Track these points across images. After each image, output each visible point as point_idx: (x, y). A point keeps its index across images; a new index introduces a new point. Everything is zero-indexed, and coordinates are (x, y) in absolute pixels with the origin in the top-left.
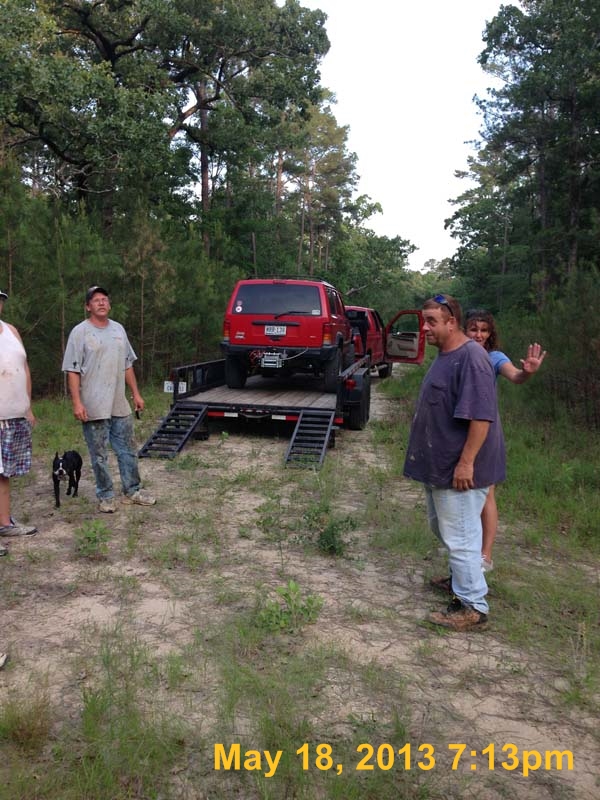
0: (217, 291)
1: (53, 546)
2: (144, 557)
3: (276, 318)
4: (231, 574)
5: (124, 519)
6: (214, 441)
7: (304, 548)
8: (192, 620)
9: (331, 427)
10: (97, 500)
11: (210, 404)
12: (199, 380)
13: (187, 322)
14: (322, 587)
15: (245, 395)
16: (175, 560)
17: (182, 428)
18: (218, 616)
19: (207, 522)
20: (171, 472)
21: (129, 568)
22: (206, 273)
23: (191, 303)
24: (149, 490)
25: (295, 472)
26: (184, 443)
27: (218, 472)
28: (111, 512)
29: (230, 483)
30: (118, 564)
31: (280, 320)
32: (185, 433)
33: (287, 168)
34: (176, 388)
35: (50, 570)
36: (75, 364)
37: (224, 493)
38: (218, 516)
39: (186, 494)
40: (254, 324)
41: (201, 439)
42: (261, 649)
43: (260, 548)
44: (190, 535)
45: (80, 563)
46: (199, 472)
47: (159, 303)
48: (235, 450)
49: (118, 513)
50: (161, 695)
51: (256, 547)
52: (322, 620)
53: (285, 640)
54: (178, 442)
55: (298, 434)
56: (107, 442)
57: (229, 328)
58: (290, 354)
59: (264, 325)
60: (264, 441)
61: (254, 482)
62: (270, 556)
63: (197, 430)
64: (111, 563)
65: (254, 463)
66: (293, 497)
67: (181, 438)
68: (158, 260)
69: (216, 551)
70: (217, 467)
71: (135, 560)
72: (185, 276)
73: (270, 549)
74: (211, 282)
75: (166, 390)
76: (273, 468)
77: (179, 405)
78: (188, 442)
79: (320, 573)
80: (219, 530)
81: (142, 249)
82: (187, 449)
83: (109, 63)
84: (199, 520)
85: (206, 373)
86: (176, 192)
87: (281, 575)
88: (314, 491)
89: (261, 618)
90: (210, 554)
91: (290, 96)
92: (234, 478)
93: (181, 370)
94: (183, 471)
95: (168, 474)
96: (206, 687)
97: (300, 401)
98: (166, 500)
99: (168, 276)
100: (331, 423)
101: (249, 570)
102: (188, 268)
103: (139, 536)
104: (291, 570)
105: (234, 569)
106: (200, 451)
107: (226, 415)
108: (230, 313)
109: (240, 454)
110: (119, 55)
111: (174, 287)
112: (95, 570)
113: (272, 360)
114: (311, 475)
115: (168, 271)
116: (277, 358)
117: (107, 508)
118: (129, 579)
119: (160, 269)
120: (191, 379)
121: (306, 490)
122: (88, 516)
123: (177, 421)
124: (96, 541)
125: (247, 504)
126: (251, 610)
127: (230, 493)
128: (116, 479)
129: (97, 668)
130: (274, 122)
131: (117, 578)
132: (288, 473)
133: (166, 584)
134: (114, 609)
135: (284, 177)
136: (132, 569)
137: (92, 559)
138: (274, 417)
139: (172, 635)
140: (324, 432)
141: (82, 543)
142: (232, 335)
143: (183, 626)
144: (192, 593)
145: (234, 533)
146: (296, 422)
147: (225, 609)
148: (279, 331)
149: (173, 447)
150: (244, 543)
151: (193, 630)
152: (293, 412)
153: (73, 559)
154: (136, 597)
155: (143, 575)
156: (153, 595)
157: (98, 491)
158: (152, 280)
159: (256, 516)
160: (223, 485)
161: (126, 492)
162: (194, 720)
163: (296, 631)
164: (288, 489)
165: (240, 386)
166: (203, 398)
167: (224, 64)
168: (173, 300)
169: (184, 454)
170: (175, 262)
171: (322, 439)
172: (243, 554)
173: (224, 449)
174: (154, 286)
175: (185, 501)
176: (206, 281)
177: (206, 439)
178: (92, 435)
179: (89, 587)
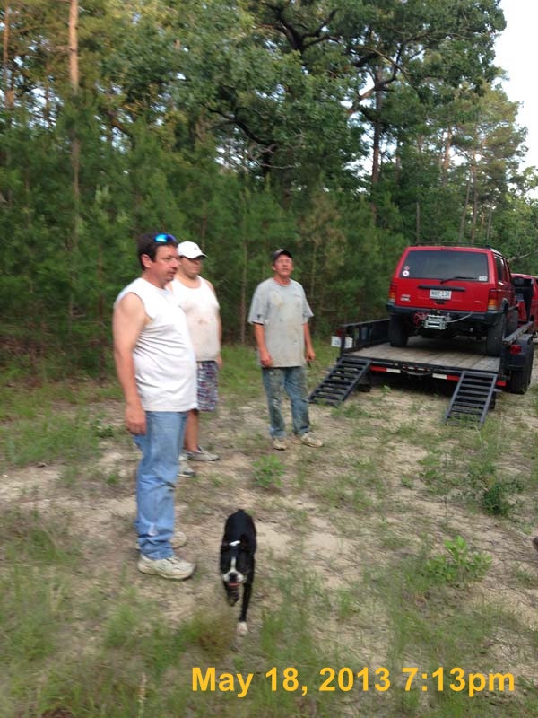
0: (382, 256)
1: (233, 474)
2: (313, 494)
3: (442, 283)
4: (395, 521)
5: (294, 457)
6: (375, 393)
7: (467, 504)
8: (358, 559)
9: (492, 389)
10: (270, 437)
11: (373, 359)
12: (364, 338)
13: (353, 284)
14: (487, 545)
15: (406, 354)
16: (342, 500)
17: (346, 379)
18: (384, 559)
19: (371, 468)
20: (336, 419)
21: (299, 502)
22: (372, 239)
23: (357, 267)
24: (316, 433)
25: (455, 429)
26: (349, 393)
27: (379, 422)
28: (282, 449)
29: (391, 434)
30: (290, 497)
31: (445, 285)
32: (349, 384)
33: (455, 142)
34: (343, 343)
35: (232, 495)
36: (259, 316)
37: (385, 443)
38: (381, 464)
39: (350, 440)
40: (420, 288)
41: (363, 391)
42: (427, 598)
43: (422, 499)
44: (355, 478)
45: (257, 492)
46: (362, 421)
47: (328, 265)
48: (396, 404)
49: (288, 451)
50: (332, 626)
51: (418, 498)
52: (488, 578)
53: (452, 593)
54: (343, 392)
55: (459, 394)
56: (282, 387)
57: (395, 291)
58: (454, 317)
59: (429, 289)
60: (423, 397)
61: (415, 435)
62: (433, 508)
63: (361, 382)
64: (283, 496)
65: (415, 417)
66: (454, 453)
67: (345, 389)
68: (332, 227)
69: (380, 497)
70: (379, 417)
71: (305, 495)
72: (354, 243)
73: (433, 501)
74: (377, 248)
75: (333, 345)
76: (433, 423)
77: (345, 359)
78: (353, 393)
79: (484, 531)
80: (382, 477)
81: (318, 217)
82: (351, 399)
83: (298, 53)
84: (363, 466)
85: (371, 331)
86: (347, 167)
87: (444, 527)
88: (476, 450)
89: (427, 568)
90: (373, 499)
91: (466, 74)
92: (394, 430)
93: (349, 327)
94: (348, 419)
95: (333, 421)
96: (374, 625)
97: (461, 362)
98: (333, 444)
99: (339, 243)
100: (493, 386)
101: (412, 519)
102: (357, 235)
103: (309, 474)
104: (454, 524)
105: (396, 515)
106: (363, 401)
107: (389, 370)
108: (397, 276)
109: (401, 407)
110: (308, 46)
111: (344, 252)
112: (270, 500)
113: (435, 322)
114: (472, 434)
115: (340, 237)
116: (441, 320)
117: (279, 446)
118: (300, 513)
119: (332, 236)
120: (357, 336)
121: (467, 448)
122: (263, 451)
123: (342, 372)
124: (271, 474)
125: (408, 457)
126: (415, 558)
127: (392, 444)
128: (288, 420)
129: (274, 590)
130: (448, 99)
131: (290, 510)
132: (449, 429)
133: (333, 521)
134: (288, 538)
135: (451, 151)
136: (301, 503)
137: (266, 490)
138: (435, 376)
139: (340, 570)
140: (485, 394)
141: (259, 474)
142: (398, 298)
143: (350, 563)
144: (358, 534)
145: (397, 481)
146: (456, 382)
147: (389, 553)
148: (445, 295)
149: (338, 396)
150: (406, 492)
151: (360, 569)
152: (454, 373)
153: (250, 488)
154: (307, 530)
155: (312, 510)
156: (322, 530)
157: (273, 429)
158: (324, 245)
159: (418, 468)
160: (384, 436)
161: (296, 433)
162: (363, 655)
163: (462, 585)
164: (449, 445)
165: (402, 345)
166: (367, 353)
167: (402, 50)
168: (341, 263)
169: (348, 404)
170: (346, 229)
171: (484, 400)
172: (405, 503)
173: (385, 402)
174: (325, 251)
175: (349, 447)
176: (373, 247)
177: (368, 391)
178: (269, 380)
179: (265, 515)
